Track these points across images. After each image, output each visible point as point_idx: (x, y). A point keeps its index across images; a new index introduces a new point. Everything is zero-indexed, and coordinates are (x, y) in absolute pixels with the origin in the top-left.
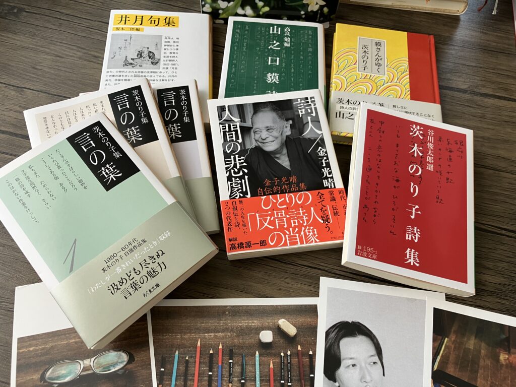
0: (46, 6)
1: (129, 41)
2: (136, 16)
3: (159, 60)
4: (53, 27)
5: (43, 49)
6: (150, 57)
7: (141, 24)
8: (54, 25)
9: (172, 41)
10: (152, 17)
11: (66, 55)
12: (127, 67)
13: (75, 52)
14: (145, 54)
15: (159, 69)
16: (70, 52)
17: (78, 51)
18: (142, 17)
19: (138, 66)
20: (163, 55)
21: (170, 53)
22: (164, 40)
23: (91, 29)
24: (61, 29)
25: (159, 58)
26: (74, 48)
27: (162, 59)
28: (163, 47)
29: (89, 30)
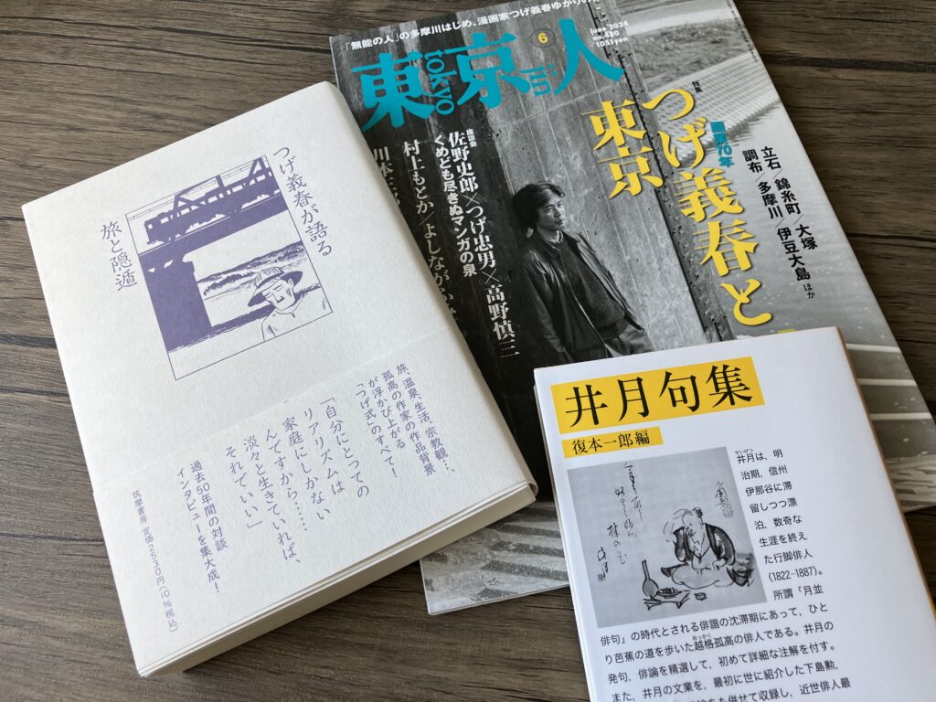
0: (28, 11)
1: (630, 494)
2: (621, 383)
3: (751, 557)
4: (51, 59)
5: (36, 116)
6: (717, 551)
7: (645, 413)
8: (53, 53)
9: (762, 467)
10: (668, 375)
11: (91, 122)
12: (657, 608)
13: (111, 113)
14: (699, 542)
15: (763, 599)
16: (97, 114)
17: (116, 109)
18: (639, 380)
19: (692, 596)
20: (755, 535)
21: (777, 522)
22: (738, 469)
23: (136, 51)
24: (71, 61)
25: (747, 552)
26: (106, 102)
27: (759, 553)
28: (746, 501)
29: (132, 54)
